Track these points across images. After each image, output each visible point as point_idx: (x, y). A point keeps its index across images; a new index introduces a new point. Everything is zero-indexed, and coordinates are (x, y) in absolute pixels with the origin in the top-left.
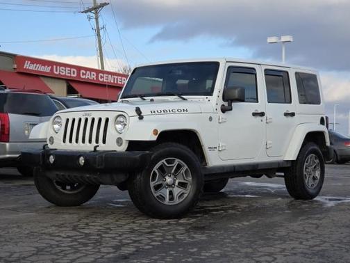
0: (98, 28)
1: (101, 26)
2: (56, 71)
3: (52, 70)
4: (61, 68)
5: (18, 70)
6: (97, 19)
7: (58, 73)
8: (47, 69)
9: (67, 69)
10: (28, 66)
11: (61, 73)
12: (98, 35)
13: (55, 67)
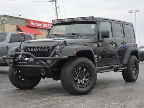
0: (56, 8)
1: (57, 7)
2: (44, 25)
3: (42, 25)
4: (46, 24)
5: (28, 26)
6: (56, 4)
7: (44, 26)
8: (40, 25)
9: (48, 25)
10: (32, 24)
11: (46, 27)
12: (56, 11)
13: (43, 24)
